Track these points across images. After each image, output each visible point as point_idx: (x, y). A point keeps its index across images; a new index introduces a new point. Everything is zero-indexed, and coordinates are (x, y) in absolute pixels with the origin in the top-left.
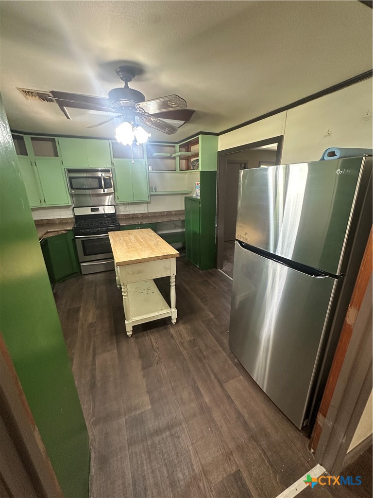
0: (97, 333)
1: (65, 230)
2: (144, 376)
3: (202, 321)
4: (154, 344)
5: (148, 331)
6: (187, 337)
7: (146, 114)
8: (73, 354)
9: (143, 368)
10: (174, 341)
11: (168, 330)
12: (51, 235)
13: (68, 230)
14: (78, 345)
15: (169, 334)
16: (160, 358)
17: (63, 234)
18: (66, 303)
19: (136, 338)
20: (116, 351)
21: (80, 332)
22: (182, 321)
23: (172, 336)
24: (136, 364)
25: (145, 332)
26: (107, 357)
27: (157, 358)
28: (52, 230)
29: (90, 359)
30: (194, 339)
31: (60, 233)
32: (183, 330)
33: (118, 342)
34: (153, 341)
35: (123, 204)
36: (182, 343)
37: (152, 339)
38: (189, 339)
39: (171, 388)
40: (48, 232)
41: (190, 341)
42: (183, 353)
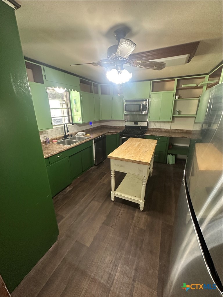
0: (102, 190)
1: (117, 133)
2: (100, 227)
3: (162, 223)
4: (120, 214)
5: (123, 205)
6: (141, 226)
7: (125, 60)
8: (87, 194)
9: (103, 223)
10: (132, 221)
11: (134, 212)
12: (109, 134)
13: (118, 133)
14: (92, 191)
15: (133, 215)
16: (115, 225)
17: (115, 134)
18: (104, 169)
19: (115, 204)
20: (101, 204)
21: (97, 185)
22: (148, 213)
23: (133, 218)
24: (103, 218)
25: (122, 204)
26: (96, 204)
27: (114, 223)
28: (111, 132)
29: (90, 201)
30: (145, 231)
31: (114, 134)
32: (143, 219)
33: (105, 201)
34: (121, 212)
35: (154, 121)
36: (135, 226)
37: (122, 211)
38: (141, 227)
39: (105, 247)
40: (109, 132)
41: (142, 229)
42: (130, 233)
